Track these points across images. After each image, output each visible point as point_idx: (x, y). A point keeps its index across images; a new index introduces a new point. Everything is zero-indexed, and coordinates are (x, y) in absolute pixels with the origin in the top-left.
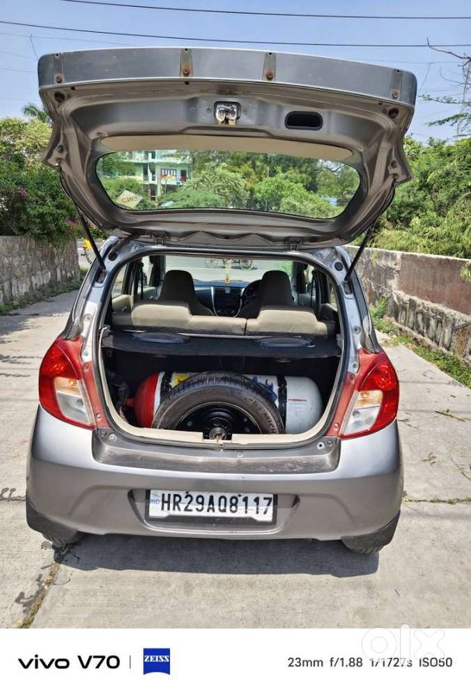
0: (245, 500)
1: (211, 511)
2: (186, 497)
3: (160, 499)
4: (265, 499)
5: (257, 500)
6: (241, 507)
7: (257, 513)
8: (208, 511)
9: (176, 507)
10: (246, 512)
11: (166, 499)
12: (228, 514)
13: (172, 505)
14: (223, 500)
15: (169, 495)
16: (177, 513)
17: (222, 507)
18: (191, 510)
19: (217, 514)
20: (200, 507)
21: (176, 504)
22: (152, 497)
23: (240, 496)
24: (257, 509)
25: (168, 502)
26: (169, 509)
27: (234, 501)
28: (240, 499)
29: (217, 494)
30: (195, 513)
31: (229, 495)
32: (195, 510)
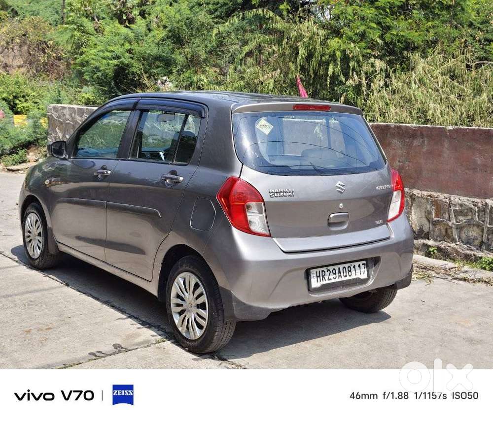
0: (354, 267)
1: (340, 277)
2: (327, 271)
3: (316, 275)
4: (363, 264)
6: (353, 272)
7: (361, 274)
10: (356, 275)
11: (318, 275)
12: (348, 278)
13: (321, 277)
14: (344, 269)
15: (319, 272)
16: (325, 282)
17: (345, 274)
18: (330, 279)
19: (343, 279)
20: (334, 276)
21: (323, 277)
22: (311, 275)
23: (351, 265)
24: (360, 272)
25: (319, 276)
26: (320, 281)
27: (349, 269)
28: (352, 267)
29: (341, 267)
30: (333, 281)
31: (346, 265)
32: (333, 279)
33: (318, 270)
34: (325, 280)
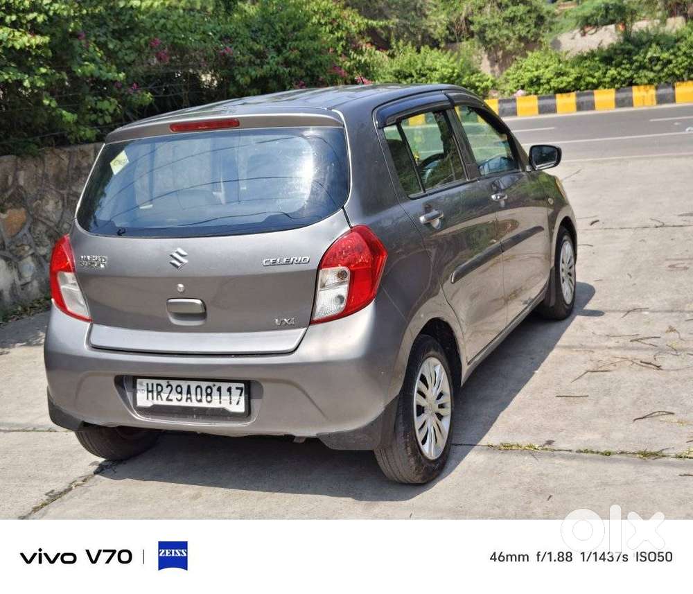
0: (219, 389)
1: (189, 400)
2: (167, 387)
3: (145, 388)
4: (237, 388)
5: (229, 390)
6: (216, 397)
7: (231, 403)
8: (187, 401)
9: (159, 396)
10: (220, 402)
11: (150, 389)
12: (204, 404)
13: (155, 394)
14: (199, 390)
15: (152, 385)
16: (159, 402)
17: (199, 398)
18: (171, 400)
19: (194, 404)
20: (179, 397)
21: (159, 393)
22: (138, 387)
23: (214, 385)
24: (231, 399)
25: (152, 391)
26: (153, 398)
27: (209, 391)
28: (215, 389)
29: (193, 385)
30: (175, 403)
31: (204, 385)
32: (175, 401)
33: (150, 382)
34: (162, 399)
